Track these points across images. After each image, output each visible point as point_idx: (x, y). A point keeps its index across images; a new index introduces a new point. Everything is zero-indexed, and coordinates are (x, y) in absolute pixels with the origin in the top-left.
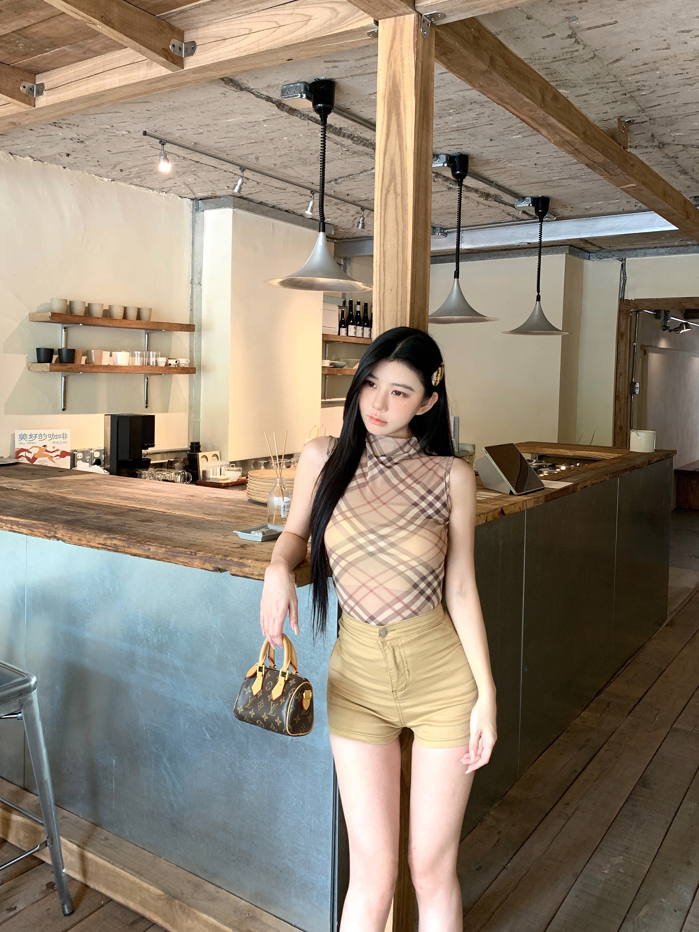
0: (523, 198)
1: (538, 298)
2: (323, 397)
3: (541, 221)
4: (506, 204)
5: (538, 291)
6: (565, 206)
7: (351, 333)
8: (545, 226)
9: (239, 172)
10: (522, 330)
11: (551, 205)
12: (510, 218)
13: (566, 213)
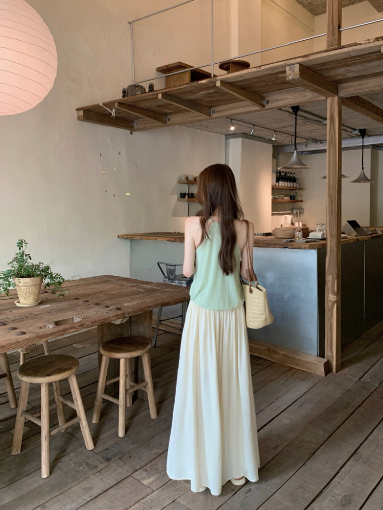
0: (355, 130)
1: (363, 168)
2: (272, 211)
3: (363, 138)
4: (348, 132)
5: (363, 165)
6: (372, 132)
7: (280, 185)
8: (364, 139)
9: (252, 126)
10: (357, 181)
11: (367, 132)
12: (349, 136)
13: (372, 134)
